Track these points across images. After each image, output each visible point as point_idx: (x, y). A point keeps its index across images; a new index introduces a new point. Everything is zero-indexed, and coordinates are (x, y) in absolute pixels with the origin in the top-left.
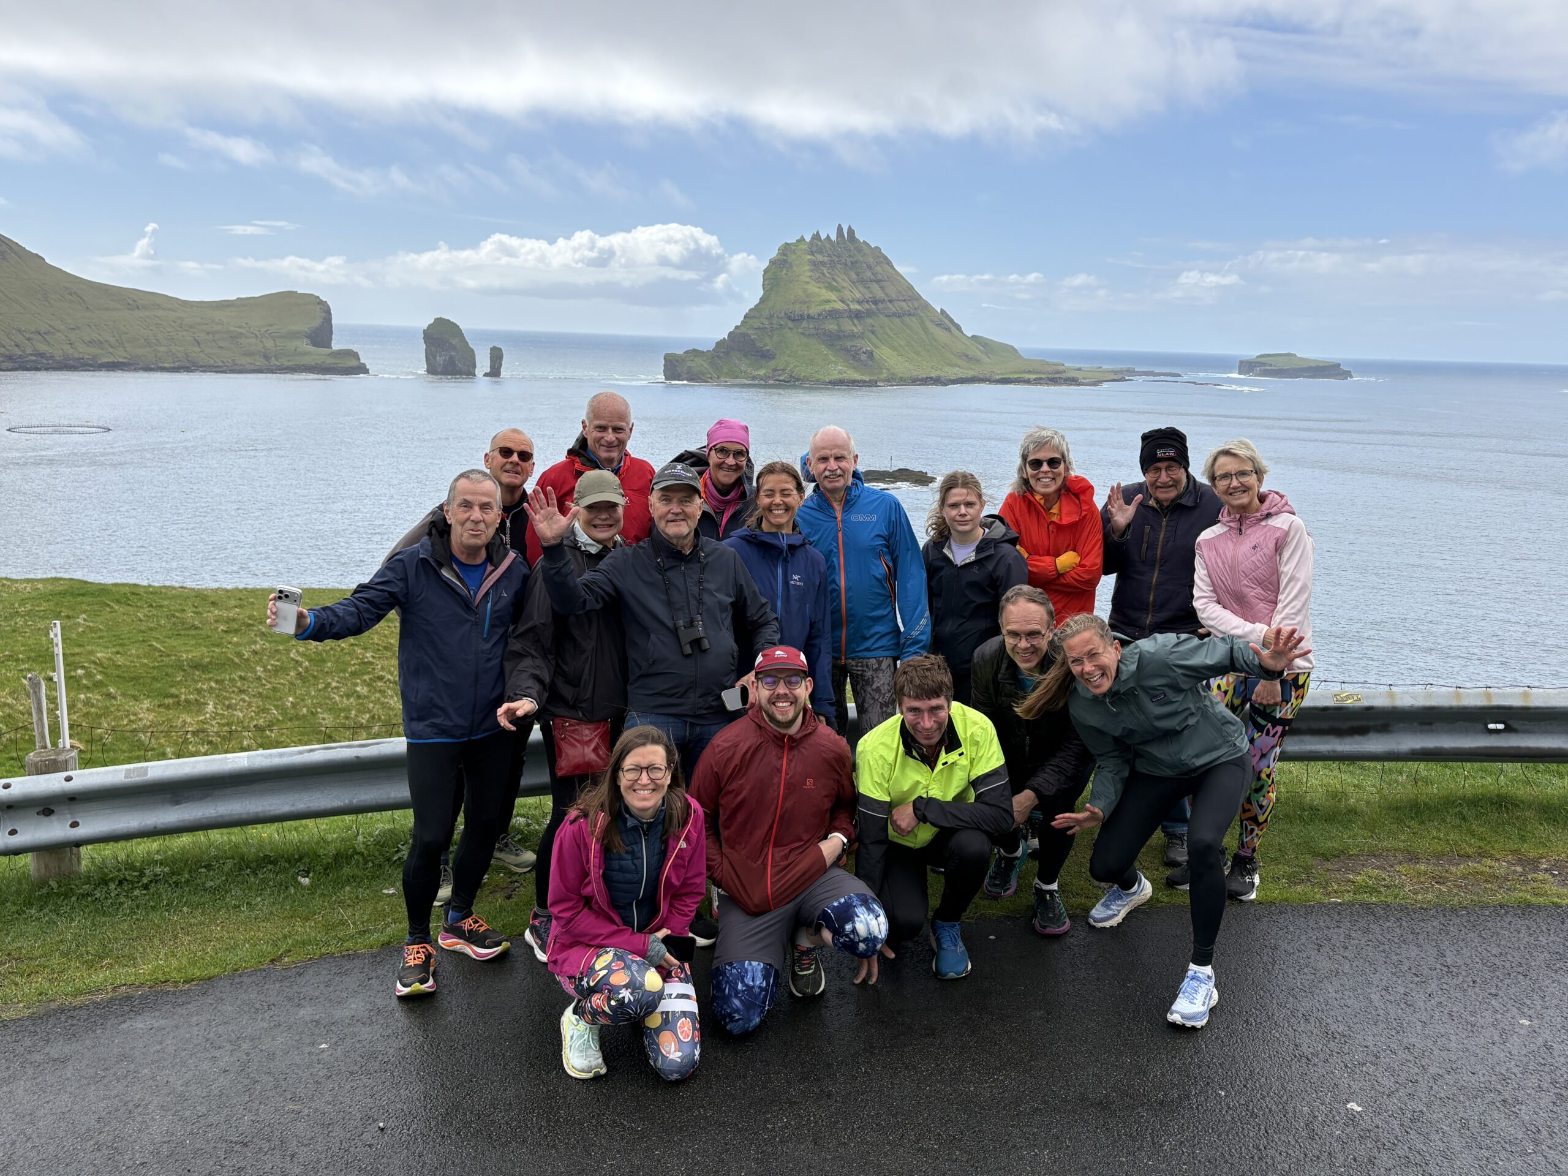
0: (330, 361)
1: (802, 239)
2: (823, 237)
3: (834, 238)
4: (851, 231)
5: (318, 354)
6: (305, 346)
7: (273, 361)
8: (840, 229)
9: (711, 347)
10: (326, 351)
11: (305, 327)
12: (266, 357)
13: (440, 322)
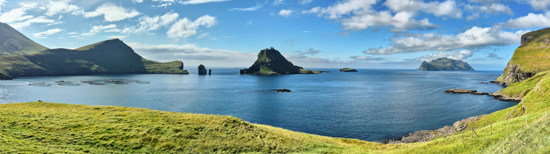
0: (183, 72)
1: (264, 49)
2: (268, 49)
3: (270, 49)
4: (273, 48)
5: (181, 71)
6: (178, 69)
7: (174, 72)
8: (271, 48)
9: (249, 68)
10: (182, 70)
11: (179, 66)
12: (173, 71)
13: (201, 65)
